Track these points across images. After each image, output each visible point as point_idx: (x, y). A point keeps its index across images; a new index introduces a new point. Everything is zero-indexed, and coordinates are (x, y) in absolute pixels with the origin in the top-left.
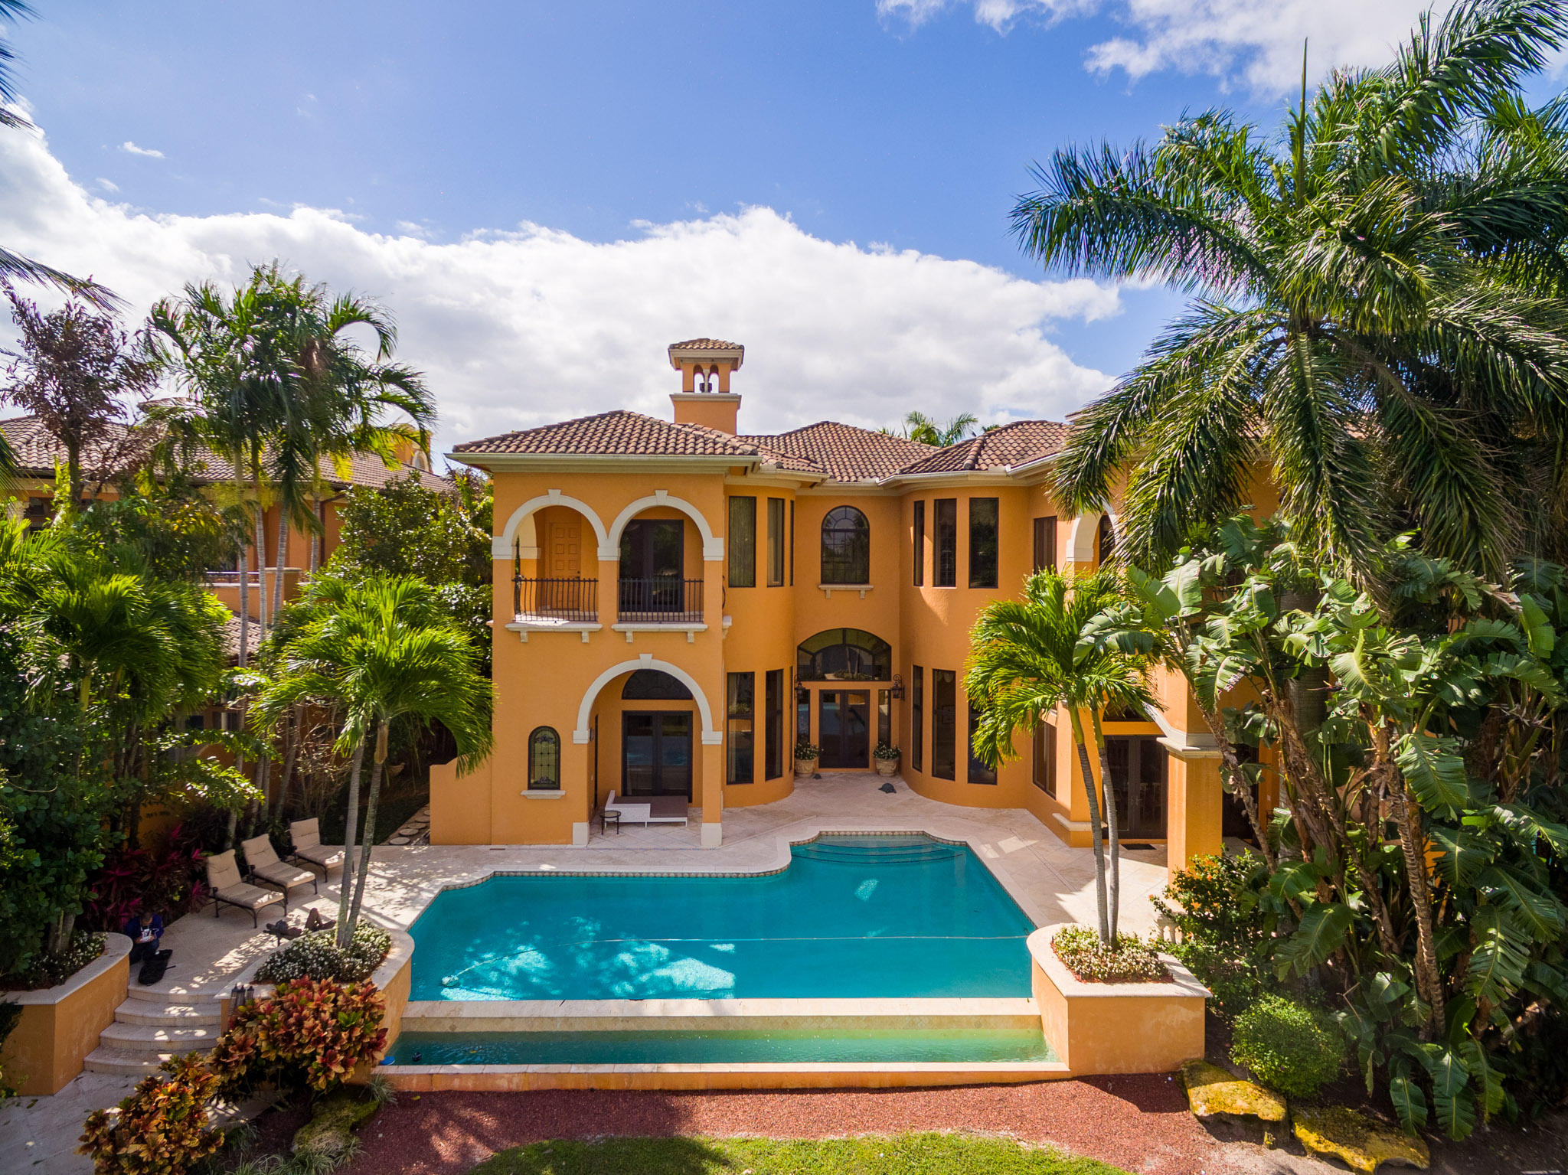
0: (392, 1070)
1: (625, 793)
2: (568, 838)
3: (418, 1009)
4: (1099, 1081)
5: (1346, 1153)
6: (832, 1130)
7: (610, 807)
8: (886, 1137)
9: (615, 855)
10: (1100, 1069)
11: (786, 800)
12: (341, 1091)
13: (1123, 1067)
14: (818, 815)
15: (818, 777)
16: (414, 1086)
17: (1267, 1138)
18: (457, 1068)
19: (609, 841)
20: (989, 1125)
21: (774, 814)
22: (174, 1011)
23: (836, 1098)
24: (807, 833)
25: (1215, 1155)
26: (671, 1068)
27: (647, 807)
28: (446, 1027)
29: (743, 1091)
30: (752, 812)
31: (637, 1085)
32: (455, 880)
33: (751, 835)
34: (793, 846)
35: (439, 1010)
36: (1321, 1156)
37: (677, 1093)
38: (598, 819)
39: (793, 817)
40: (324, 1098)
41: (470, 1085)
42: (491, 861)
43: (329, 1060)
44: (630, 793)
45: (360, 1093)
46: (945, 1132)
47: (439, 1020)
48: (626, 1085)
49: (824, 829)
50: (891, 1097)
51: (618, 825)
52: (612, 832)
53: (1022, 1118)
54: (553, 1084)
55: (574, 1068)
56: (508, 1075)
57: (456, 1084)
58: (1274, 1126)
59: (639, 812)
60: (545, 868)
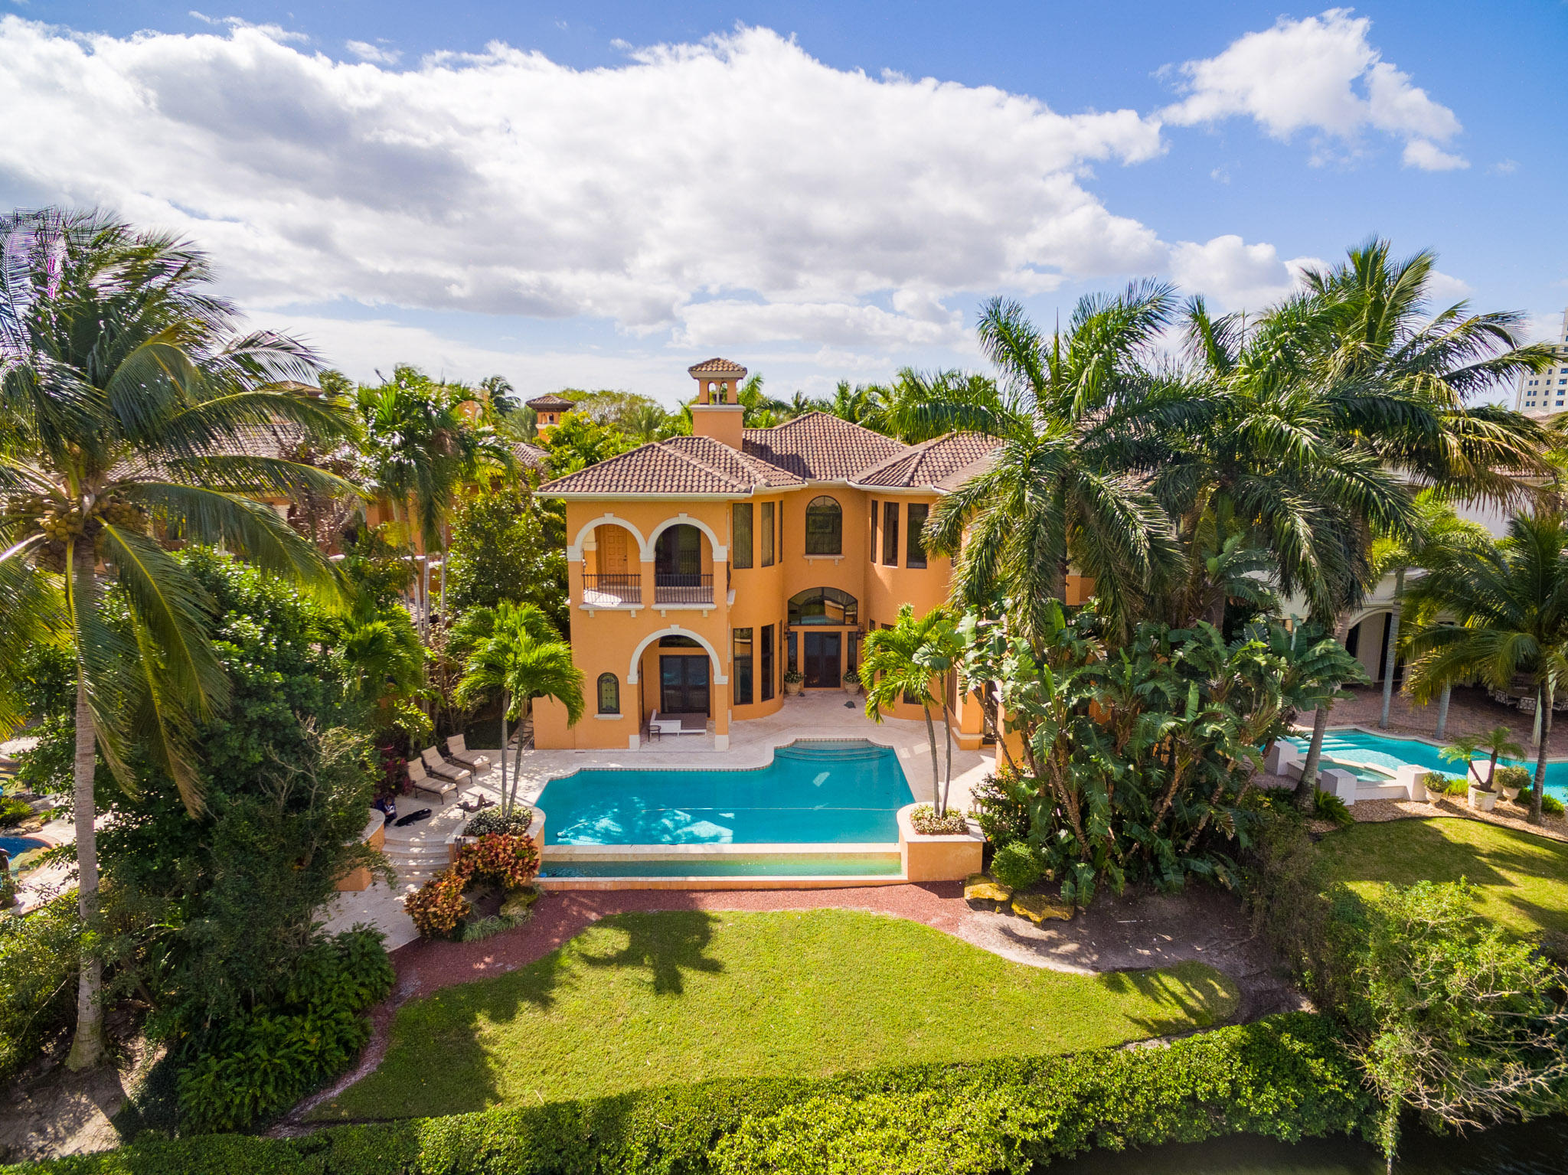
0: (542, 880)
1: (663, 711)
2: (626, 745)
3: (550, 849)
4: (923, 885)
5: (1031, 915)
6: (775, 907)
7: (653, 723)
8: (804, 910)
9: (658, 756)
10: (924, 878)
11: (776, 715)
12: (520, 889)
13: (937, 878)
14: (797, 726)
15: (802, 695)
16: (554, 888)
17: (998, 909)
18: (577, 879)
19: (654, 746)
20: (859, 904)
21: (766, 725)
22: (416, 850)
23: (780, 893)
24: (786, 740)
25: (969, 917)
26: (692, 879)
27: (678, 723)
28: (567, 859)
29: (731, 890)
30: (751, 724)
31: (674, 887)
32: (555, 774)
33: (749, 741)
34: (776, 749)
35: (563, 850)
36: (1020, 916)
37: (696, 891)
38: (646, 730)
39: (779, 728)
40: (510, 892)
41: (584, 887)
42: (578, 761)
43: (514, 873)
44: (668, 711)
45: (529, 890)
46: (835, 908)
47: (563, 855)
48: (668, 887)
49: (799, 737)
50: (809, 893)
51: (659, 735)
52: (656, 739)
53: (876, 902)
54: (629, 887)
55: (640, 879)
56: (604, 882)
57: (577, 887)
58: (1002, 903)
59: (673, 726)
60: (613, 766)
